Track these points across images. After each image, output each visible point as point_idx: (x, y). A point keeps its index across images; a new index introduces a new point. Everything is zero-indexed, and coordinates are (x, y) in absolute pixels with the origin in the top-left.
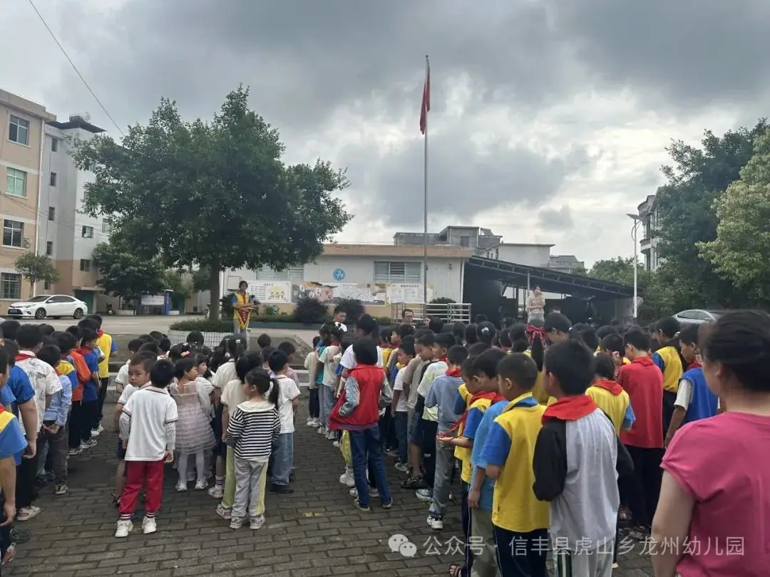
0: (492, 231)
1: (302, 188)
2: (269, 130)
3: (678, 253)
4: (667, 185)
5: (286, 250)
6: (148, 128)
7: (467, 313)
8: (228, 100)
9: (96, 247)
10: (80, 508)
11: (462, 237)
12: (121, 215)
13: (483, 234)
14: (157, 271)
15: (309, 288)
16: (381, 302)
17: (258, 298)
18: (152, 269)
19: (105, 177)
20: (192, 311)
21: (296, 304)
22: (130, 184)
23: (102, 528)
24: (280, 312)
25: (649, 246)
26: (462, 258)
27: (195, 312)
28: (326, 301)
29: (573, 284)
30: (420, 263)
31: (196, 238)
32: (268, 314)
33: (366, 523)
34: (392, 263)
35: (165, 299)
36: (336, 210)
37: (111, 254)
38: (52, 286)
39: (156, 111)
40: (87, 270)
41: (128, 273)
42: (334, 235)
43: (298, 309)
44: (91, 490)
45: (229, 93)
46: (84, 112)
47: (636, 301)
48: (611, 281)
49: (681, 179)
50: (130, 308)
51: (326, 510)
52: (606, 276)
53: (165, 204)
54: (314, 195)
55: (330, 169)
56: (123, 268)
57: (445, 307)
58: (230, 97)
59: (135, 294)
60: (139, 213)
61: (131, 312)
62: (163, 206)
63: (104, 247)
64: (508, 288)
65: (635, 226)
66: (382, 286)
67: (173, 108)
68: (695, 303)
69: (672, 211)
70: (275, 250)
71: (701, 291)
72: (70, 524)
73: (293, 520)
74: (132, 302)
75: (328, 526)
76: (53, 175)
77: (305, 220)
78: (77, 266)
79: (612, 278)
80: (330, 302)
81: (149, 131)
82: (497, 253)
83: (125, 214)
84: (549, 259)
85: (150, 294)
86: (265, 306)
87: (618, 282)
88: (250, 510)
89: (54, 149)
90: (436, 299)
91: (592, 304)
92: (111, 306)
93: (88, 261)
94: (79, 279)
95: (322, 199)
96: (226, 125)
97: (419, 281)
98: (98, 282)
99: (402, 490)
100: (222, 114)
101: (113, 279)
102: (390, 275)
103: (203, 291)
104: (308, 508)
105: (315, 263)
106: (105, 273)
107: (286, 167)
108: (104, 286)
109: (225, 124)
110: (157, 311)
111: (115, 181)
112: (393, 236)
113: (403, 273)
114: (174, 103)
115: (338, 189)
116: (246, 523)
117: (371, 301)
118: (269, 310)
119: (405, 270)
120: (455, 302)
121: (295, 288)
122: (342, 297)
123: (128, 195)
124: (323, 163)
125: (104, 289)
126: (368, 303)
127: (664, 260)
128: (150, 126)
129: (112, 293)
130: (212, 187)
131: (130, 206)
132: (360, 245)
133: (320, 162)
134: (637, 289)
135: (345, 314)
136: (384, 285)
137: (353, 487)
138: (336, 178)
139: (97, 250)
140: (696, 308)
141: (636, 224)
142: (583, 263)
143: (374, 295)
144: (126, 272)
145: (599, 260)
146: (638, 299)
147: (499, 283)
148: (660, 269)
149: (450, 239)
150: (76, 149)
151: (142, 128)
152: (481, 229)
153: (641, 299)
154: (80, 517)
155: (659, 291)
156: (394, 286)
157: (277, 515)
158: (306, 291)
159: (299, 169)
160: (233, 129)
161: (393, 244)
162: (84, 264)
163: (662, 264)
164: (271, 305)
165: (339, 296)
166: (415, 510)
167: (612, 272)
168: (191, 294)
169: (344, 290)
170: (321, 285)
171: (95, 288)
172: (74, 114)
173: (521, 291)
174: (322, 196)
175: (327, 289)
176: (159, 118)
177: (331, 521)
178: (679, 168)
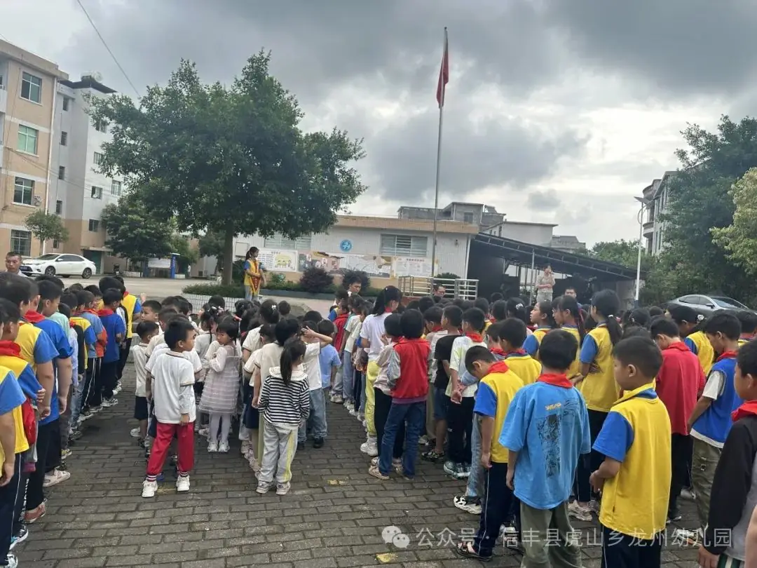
0: (496, 209)
1: (318, 157)
2: (286, 96)
3: (687, 238)
4: (680, 170)
5: (300, 219)
6: (167, 89)
7: (474, 289)
8: (249, 64)
9: (105, 208)
10: (106, 466)
11: (466, 214)
12: (136, 176)
13: (487, 211)
14: (165, 234)
15: (315, 258)
16: (386, 275)
17: (265, 265)
18: (160, 233)
19: (122, 137)
20: (197, 275)
21: (302, 273)
22: (147, 145)
23: (130, 487)
24: (286, 281)
25: (651, 230)
26: (468, 234)
27: (200, 276)
28: (332, 272)
29: (577, 264)
30: (426, 238)
31: (212, 202)
32: (274, 281)
33: (391, 493)
34: (398, 236)
35: (172, 263)
36: (350, 180)
37: (120, 216)
38: (61, 245)
39: (175, 72)
40: (95, 231)
41: (136, 235)
42: (348, 205)
43: (304, 278)
44: (115, 448)
45: (250, 57)
46: (95, 72)
47: (638, 283)
48: (614, 263)
49: (695, 163)
50: (137, 269)
51: (350, 478)
52: (609, 258)
53: (183, 167)
54: (329, 165)
55: (346, 139)
56: (131, 230)
57: (453, 283)
58: (251, 60)
59: (142, 256)
60: (155, 175)
61: (138, 274)
62: (181, 168)
63: (113, 208)
64: (510, 266)
65: (642, 210)
66: (389, 260)
67: (193, 70)
68: (697, 289)
69: (683, 195)
70: (290, 218)
71: (706, 276)
72: (98, 482)
73: (317, 487)
74: (139, 264)
75: (354, 494)
76: (64, 134)
77: (320, 190)
78: (86, 226)
79: (615, 260)
80: (337, 272)
81: (167, 92)
82: (500, 231)
83: (140, 176)
84: (551, 238)
85: (157, 257)
86: (271, 273)
87: (621, 264)
88: (277, 477)
89: (65, 108)
90: (441, 274)
91: (593, 285)
92: (118, 267)
93: (96, 222)
94: (88, 239)
95: (337, 169)
96: (246, 89)
97: (425, 255)
98: (106, 243)
99: (423, 462)
100: (243, 78)
101: (121, 240)
102: (396, 249)
103: (209, 256)
104: (332, 475)
105: (327, 234)
106: (112, 234)
107: (304, 135)
108: (112, 247)
109: (244, 88)
110: (163, 274)
111: (132, 142)
112: (398, 210)
113: (409, 246)
114: (194, 65)
115: (354, 159)
116: (273, 488)
117: (377, 273)
118: (276, 278)
119: (412, 244)
120: (459, 278)
121: (302, 257)
122: (348, 268)
123: (145, 156)
124: (339, 132)
125: (112, 250)
126: (374, 275)
127: (668, 245)
128: (169, 88)
129: (119, 254)
130: (231, 151)
131: (146, 167)
132: (367, 217)
133: (337, 132)
134: (641, 273)
135: (360, 285)
136: (390, 258)
137: (375, 456)
138: (352, 148)
139: (105, 211)
140: (698, 293)
141: (643, 207)
142: (585, 244)
143: (380, 267)
144: (134, 234)
145: (599, 242)
146: (640, 282)
147: (503, 261)
148: (663, 253)
149: (453, 215)
150: (94, 108)
151: (160, 89)
152: (486, 206)
153: (644, 282)
154: (108, 475)
155: (661, 275)
156: (400, 259)
157: (302, 481)
158: (312, 260)
159: (317, 138)
160: (253, 94)
161: (397, 217)
162: (93, 225)
163: (667, 248)
164: (277, 273)
165: (345, 267)
166: (439, 482)
167: (615, 254)
168: (197, 259)
169: (351, 261)
170: (327, 255)
171: (103, 249)
172: (87, 73)
173: (523, 270)
174: (337, 165)
175: (334, 259)
176: (178, 80)
177: (356, 490)
178: (694, 152)
